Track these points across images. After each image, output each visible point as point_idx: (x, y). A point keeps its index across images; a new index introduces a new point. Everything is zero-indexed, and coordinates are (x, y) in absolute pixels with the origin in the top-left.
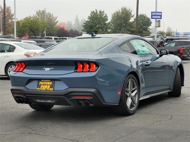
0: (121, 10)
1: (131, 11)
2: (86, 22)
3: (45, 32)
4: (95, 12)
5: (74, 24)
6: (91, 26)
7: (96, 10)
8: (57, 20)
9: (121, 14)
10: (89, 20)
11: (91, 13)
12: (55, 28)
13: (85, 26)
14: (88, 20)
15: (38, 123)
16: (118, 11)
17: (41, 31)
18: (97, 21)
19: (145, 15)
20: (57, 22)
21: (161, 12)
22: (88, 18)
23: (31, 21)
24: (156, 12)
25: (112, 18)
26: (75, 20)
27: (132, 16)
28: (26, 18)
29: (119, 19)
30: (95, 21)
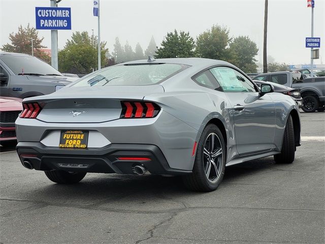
2: (159, 50)
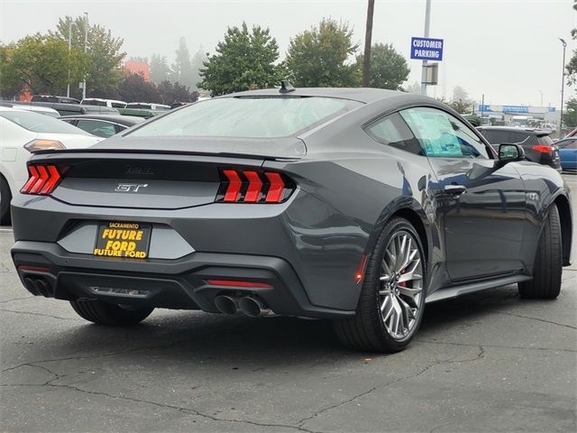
0: (318, 29)
1: (349, 35)
3: (83, 86)
4: (241, 30)
5: (173, 65)
6: (227, 73)
7: (244, 26)
8: (120, 52)
9: (318, 41)
10: (221, 55)
11: (227, 34)
12: (114, 74)
13: (206, 73)
14: (217, 54)
15: (72, 356)
16: (310, 30)
17: (71, 80)
18: (245, 60)
19: (391, 47)
20: (123, 55)
21: (442, 41)
22: (218, 48)
23: (43, 50)
24: (427, 40)
25: (291, 51)
26: (177, 52)
27: (352, 49)
28: (28, 39)
29: (311, 56)
30: (239, 58)
